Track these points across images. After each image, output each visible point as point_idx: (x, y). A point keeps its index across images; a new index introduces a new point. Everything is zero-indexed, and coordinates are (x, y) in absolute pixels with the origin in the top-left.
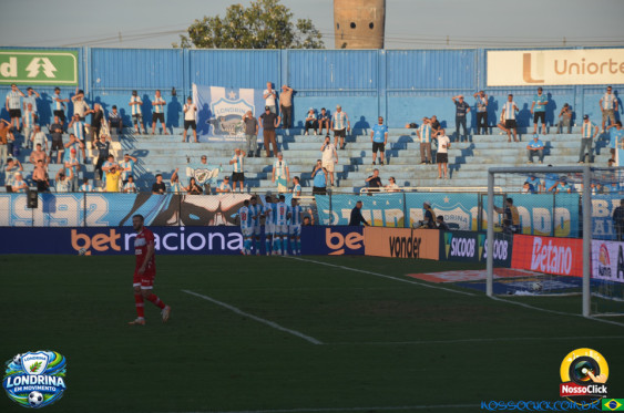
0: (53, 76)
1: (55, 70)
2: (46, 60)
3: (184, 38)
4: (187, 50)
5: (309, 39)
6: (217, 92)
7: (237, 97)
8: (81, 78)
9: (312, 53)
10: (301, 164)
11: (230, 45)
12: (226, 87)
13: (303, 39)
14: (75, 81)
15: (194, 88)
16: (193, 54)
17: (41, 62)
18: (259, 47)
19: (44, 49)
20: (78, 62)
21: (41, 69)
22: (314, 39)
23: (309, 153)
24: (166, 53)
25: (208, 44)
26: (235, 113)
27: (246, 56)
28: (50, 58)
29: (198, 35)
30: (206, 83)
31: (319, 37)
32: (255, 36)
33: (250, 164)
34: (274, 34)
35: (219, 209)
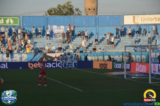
0: (13, 23)
1: (13, 22)
2: (11, 19)
3: (46, 13)
4: (47, 16)
5: (78, 13)
6: (55, 27)
7: (60, 28)
8: (20, 24)
9: (79, 17)
10: (76, 45)
11: (58, 15)
12: (57, 26)
13: (77, 13)
14: (18, 25)
15: (49, 26)
16: (48, 17)
17: (10, 20)
18: (65, 15)
19: (10, 16)
22: (79, 13)
23: (78, 42)
24: (41, 17)
25: (52, 14)
27: (62, 17)
28: (12, 19)
29: (50, 12)
30: (52, 25)
31: (81, 12)
32: (64, 12)
33: (63, 45)
34: (69, 12)
35: (56, 57)
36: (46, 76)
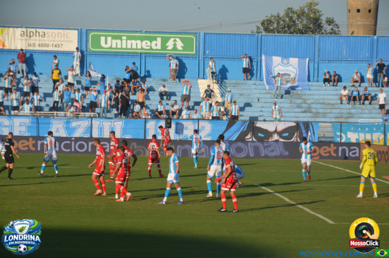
0: (181, 49)
1: (183, 45)
2: (177, 39)
3: (258, 28)
4: (260, 35)
5: (332, 29)
6: (276, 60)
7: (288, 63)
8: (198, 51)
9: (333, 38)
10: (324, 104)
11: (285, 32)
12: (282, 57)
13: (328, 28)
14: (194, 52)
15: (263, 57)
16: (263, 37)
17: (175, 41)
18: (303, 34)
19: (176, 33)
20: (196, 42)
21: (175, 45)
22: (337, 30)
23: (329, 97)
24: (247, 37)
25: (273, 31)
26: (286, 72)
27: (295, 39)
28: (180, 38)
29: (267, 26)
30: (270, 54)
31: (338, 28)
32: (300, 26)
33: (294, 103)
34: (311, 26)
35: (276, 131)
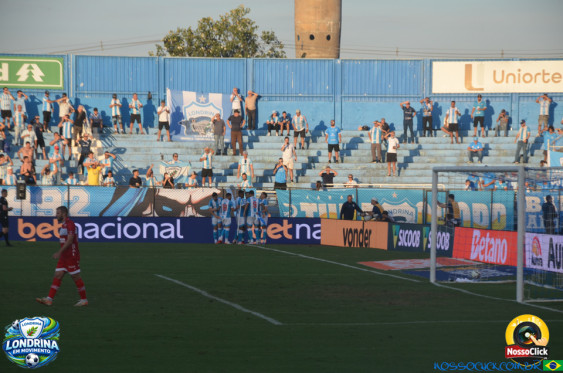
0: (40, 80)
1: (42, 74)
2: (35, 66)
3: (159, 48)
4: (162, 58)
5: (272, 49)
6: (189, 97)
7: (207, 101)
8: (66, 83)
9: (275, 62)
10: (263, 162)
11: (201, 54)
12: (197, 92)
13: (267, 49)
14: (61, 85)
15: (168, 92)
16: (167, 62)
17: (30, 68)
18: (227, 56)
19: (33, 56)
20: (64, 68)
21: (30, 74)
22: (278, 49)
23: (271, 152)
24: (143, 61)
25: (181, 53)
26: (204, 115)
27: (216, 63)
28: (39, 64)
29: (172, 44)
30: (178, 88)
31: (281, 47)
32: (223, 46)
33: (218, 161)
34: (240, 45)
35: (190, 202)
36: (79, 271)
